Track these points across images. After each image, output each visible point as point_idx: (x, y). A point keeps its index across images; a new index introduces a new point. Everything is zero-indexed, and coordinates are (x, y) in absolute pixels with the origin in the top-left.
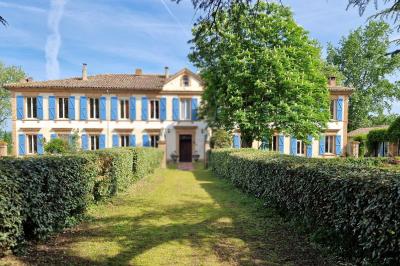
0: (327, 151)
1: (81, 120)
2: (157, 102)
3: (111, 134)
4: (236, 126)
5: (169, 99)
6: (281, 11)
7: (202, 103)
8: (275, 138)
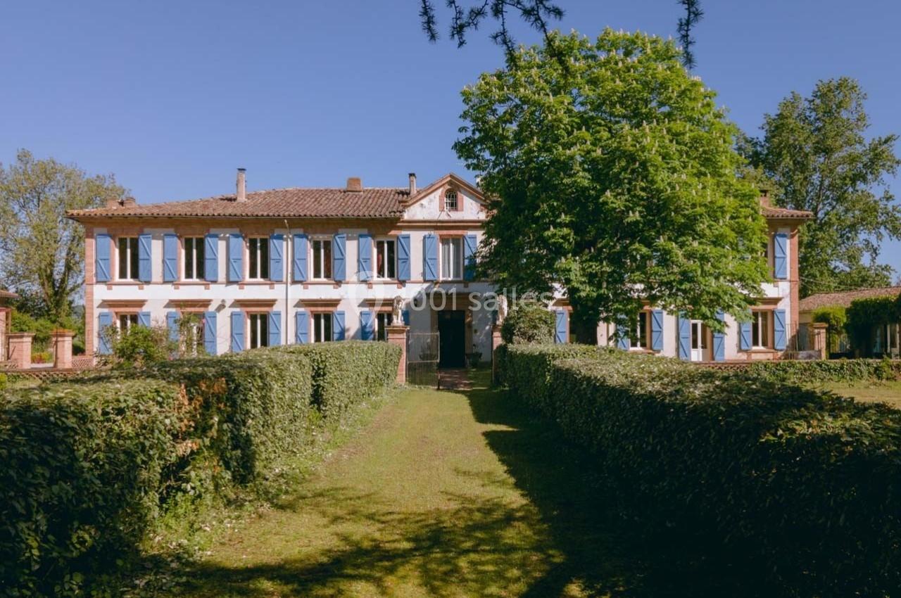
0: (755, 343)
1: (229, 283)
2: (391, 244)
3: (292, 312)
4: (559, 292)
5: (416, 238)
6: (655, 51)
7: (486, 243)
8: (643, 316)
